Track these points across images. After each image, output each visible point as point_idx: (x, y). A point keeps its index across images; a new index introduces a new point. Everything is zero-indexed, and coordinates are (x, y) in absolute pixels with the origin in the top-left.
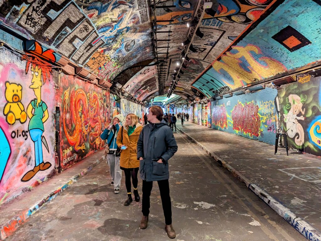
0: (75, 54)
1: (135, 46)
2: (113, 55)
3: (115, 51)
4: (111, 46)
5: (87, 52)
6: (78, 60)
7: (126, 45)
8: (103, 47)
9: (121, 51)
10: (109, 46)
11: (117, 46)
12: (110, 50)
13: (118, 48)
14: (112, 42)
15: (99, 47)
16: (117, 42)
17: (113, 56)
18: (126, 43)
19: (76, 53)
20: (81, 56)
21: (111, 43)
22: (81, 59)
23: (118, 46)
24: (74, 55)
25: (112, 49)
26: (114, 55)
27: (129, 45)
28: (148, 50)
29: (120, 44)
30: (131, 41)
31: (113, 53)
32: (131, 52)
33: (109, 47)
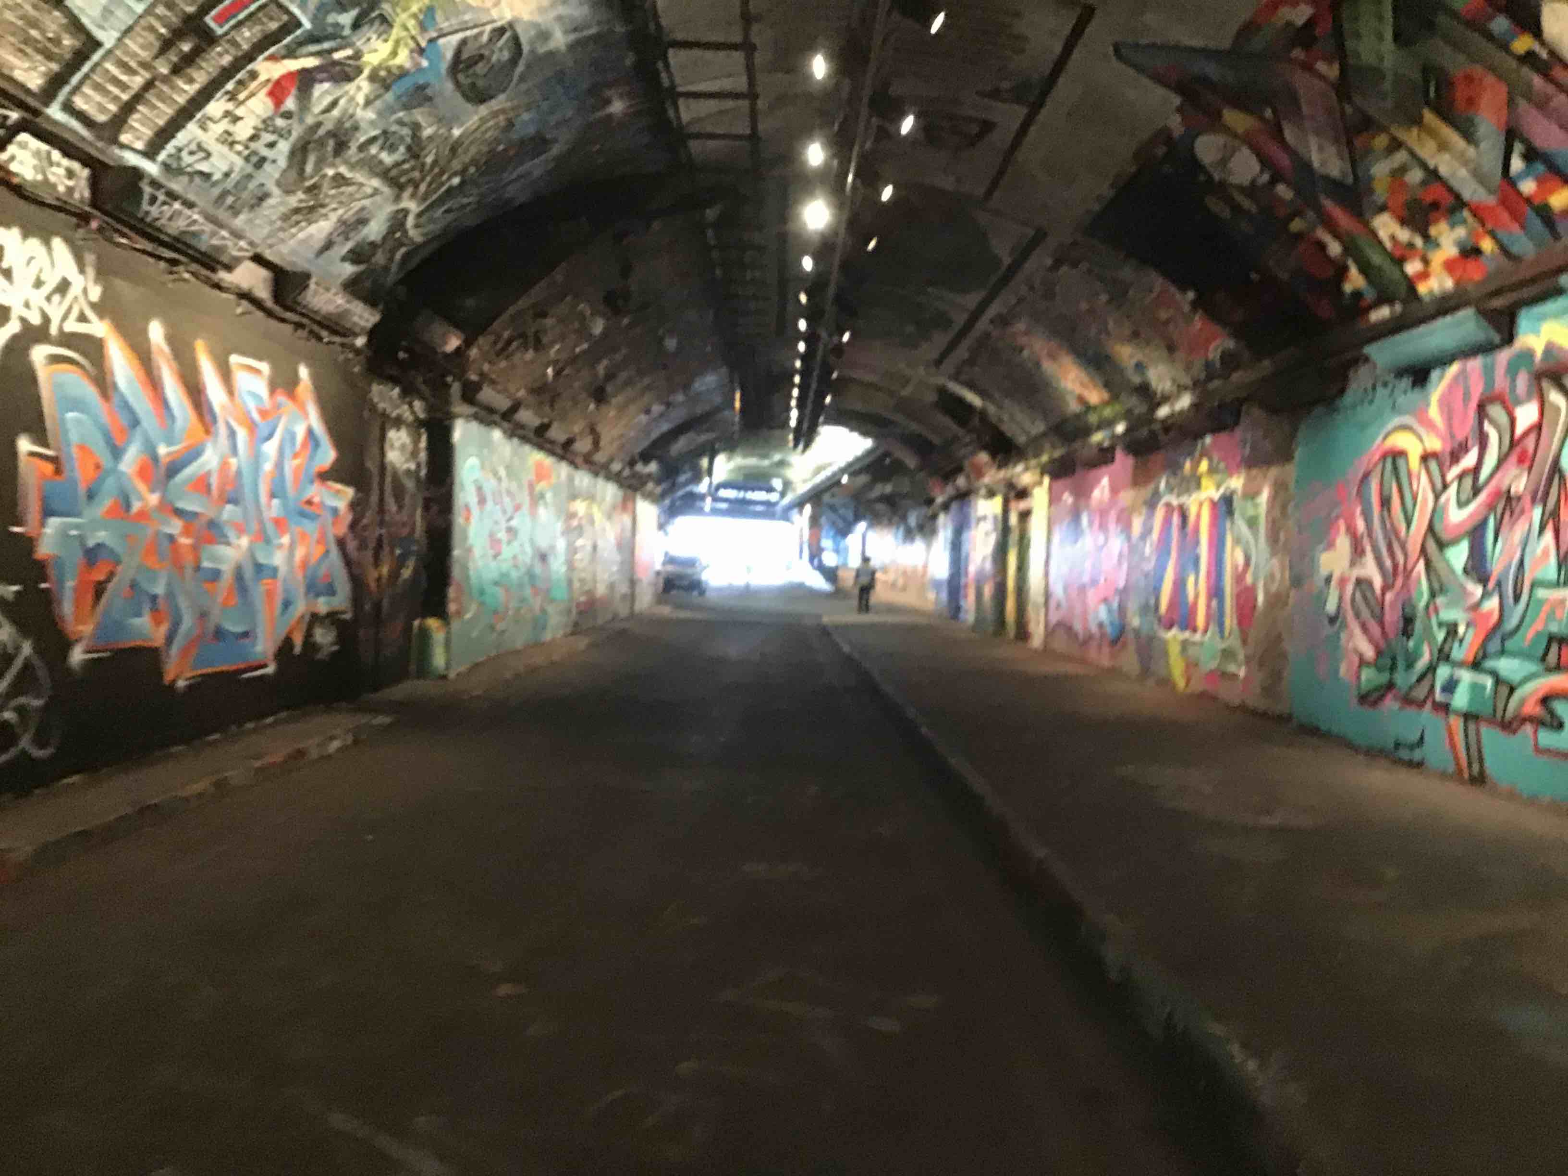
0: (87, 76)
1: (520, 68)
2: (370, 115)
3: (387, 88)
4: (349, 52)
5: (176, 70)
6: (119, 121)
7: (458, 52)
8: (291, 53)
9: (429, 92)
10: (336, 50)
11: (394, 53)
12: (349, 79)
13: (403, 73)
14: (356, 25)
15: (259, 47)
16: (391, 26)
17: (372, 123)
18: (455, 39)
19: (93, 69)
20: (138, 98)
21: (347, 32)
22: (136, 116)
23: (403, 58)
24: (81, 83)
25: (359, 71)
26: (380, 114)
27: (482, 57)
28: (617, 107)
29: (412, 45)
30: (488, 28)
31: (368, 103)
32: (503, 111)
33: (337, 56)
